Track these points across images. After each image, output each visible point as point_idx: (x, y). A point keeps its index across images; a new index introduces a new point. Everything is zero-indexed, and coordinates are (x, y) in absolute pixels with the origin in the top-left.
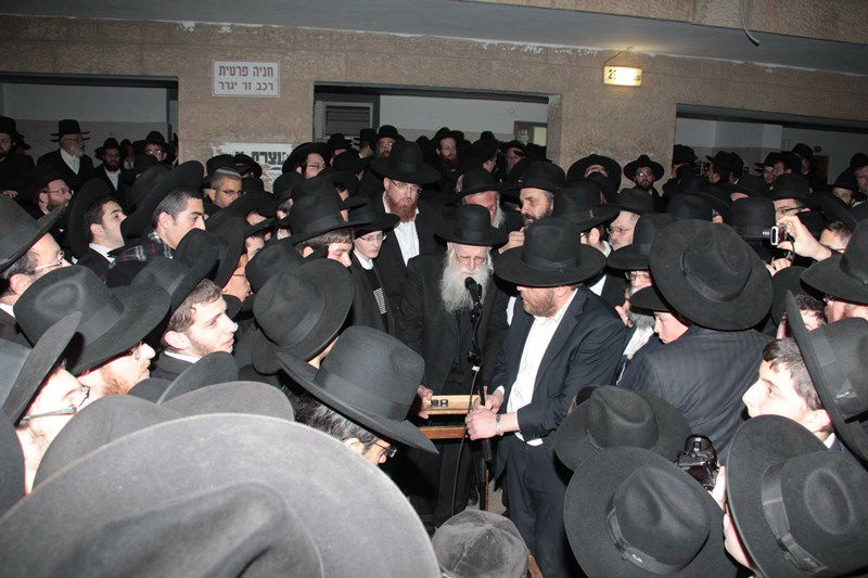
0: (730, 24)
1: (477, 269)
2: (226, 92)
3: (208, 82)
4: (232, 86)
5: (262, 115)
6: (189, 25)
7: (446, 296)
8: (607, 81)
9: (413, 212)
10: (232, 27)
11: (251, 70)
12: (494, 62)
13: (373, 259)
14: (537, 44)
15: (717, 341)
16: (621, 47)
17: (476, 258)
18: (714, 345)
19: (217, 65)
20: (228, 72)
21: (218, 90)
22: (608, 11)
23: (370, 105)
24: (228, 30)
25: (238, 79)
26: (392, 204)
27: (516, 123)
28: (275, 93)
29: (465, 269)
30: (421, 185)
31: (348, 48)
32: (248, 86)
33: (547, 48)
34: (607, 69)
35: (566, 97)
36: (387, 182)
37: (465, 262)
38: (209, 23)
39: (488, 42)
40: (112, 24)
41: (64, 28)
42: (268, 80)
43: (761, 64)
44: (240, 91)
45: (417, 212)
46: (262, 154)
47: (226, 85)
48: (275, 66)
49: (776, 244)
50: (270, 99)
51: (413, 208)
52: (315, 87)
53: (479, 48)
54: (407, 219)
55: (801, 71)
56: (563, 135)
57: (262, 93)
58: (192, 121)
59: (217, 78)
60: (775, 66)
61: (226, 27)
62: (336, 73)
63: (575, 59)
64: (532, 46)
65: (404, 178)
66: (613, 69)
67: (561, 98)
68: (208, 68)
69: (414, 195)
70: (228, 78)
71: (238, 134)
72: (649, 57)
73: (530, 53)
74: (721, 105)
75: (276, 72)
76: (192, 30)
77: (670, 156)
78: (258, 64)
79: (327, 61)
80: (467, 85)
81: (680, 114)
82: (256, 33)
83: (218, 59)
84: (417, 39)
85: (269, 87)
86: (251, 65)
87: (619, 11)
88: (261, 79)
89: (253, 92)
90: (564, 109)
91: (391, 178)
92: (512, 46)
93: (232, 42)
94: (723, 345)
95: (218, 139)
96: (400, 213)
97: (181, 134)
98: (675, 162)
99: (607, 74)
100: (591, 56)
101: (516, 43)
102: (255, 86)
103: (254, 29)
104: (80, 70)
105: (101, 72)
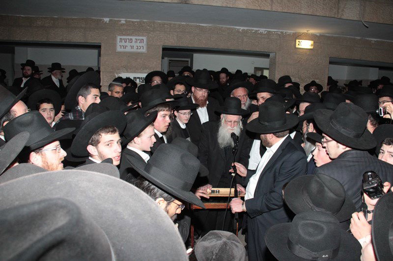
0: (355, 19)
1: (235, 128)
2: (122, 50)
3: (115, 45)
4: (125, 47)
5: (139, 60)
6: (107, 20)
7: (220, 141)
8: (297, 46)
9: (206, 103)
10: (126, 21)
11: (134, 40)
12: (245, 37)
13: (186, 124)
14: (265, 29)
15: (353, 162)
16: (304, 31)
17: (235, 122)
18: (351, 164)
19: (119, 38)
20: (123, 41)
21: (119, 49)
22: (298, 12)
23: (189, 60)
24: (124, 22)
25: (128, 44)
26: (196, 99)
27: (255, 68)
28: (144, 50)
29: (229, 127)
30: (209, 90)
31: (178, 31)
32: (132, 47)
33: (270, 31)
34: (297, 41)
35: (278, 54)
36: (193, 89)
37: (229, 123)
38: (115, 19)
39: (242, 28)
40: (73, 19)
41: (52, 22)
42: (141, 45)
43: (369, 39)
44: (128, 49)
45: (208, 103)
46: (138, 78)
47: (122, 47)
48: (145, 38)
49: (382, 115)
50: (142, 53)
51: (206, 101)
52: (163, 48)
53: (238, 31)
54: (203, 106)
55: (388, 42)
56: (276, 71)
57: (139, 51)
58: (107, 63)
59: (119, 44)
60: (376, 40)
61: (123, 21)
62: (172, 41)
63: (283, 36)
64: (262, 30)
65: (202, 87)
66: (300, 41)
67: (276, 55)
68: (115, 39)
69: (206, 94)
70: (123, 43)
71: (127, 69)
72: (317, 36)
73: (261, 34)
74: (350, 58)
75: (145, 41)
76: (108, 22)
77: (326, 81)
78: (137, 38)
79: (168, 36)
80: (232, 48)
81: (331, 63)
82: (136, 23)
83: (119, 35)
84: (210, 26)
85: (142, 48)
86: (134, 38)
87: (303, 12)
88: (138, 44)
89: (135, 50)
90: (277, 60)
91: (196, 87)
92: (253, 30)
93: (125, 27)
94: (356, 163)
95: (118, 71)
96: (199, 103)
97: (102, 69)
98: (328, 85)
99: (297, 43)
100: (289, 35)
101: (255, 29)
102: (135, 47)
103: (136, 22)
104: (58, 39)
105: (67, 41)
